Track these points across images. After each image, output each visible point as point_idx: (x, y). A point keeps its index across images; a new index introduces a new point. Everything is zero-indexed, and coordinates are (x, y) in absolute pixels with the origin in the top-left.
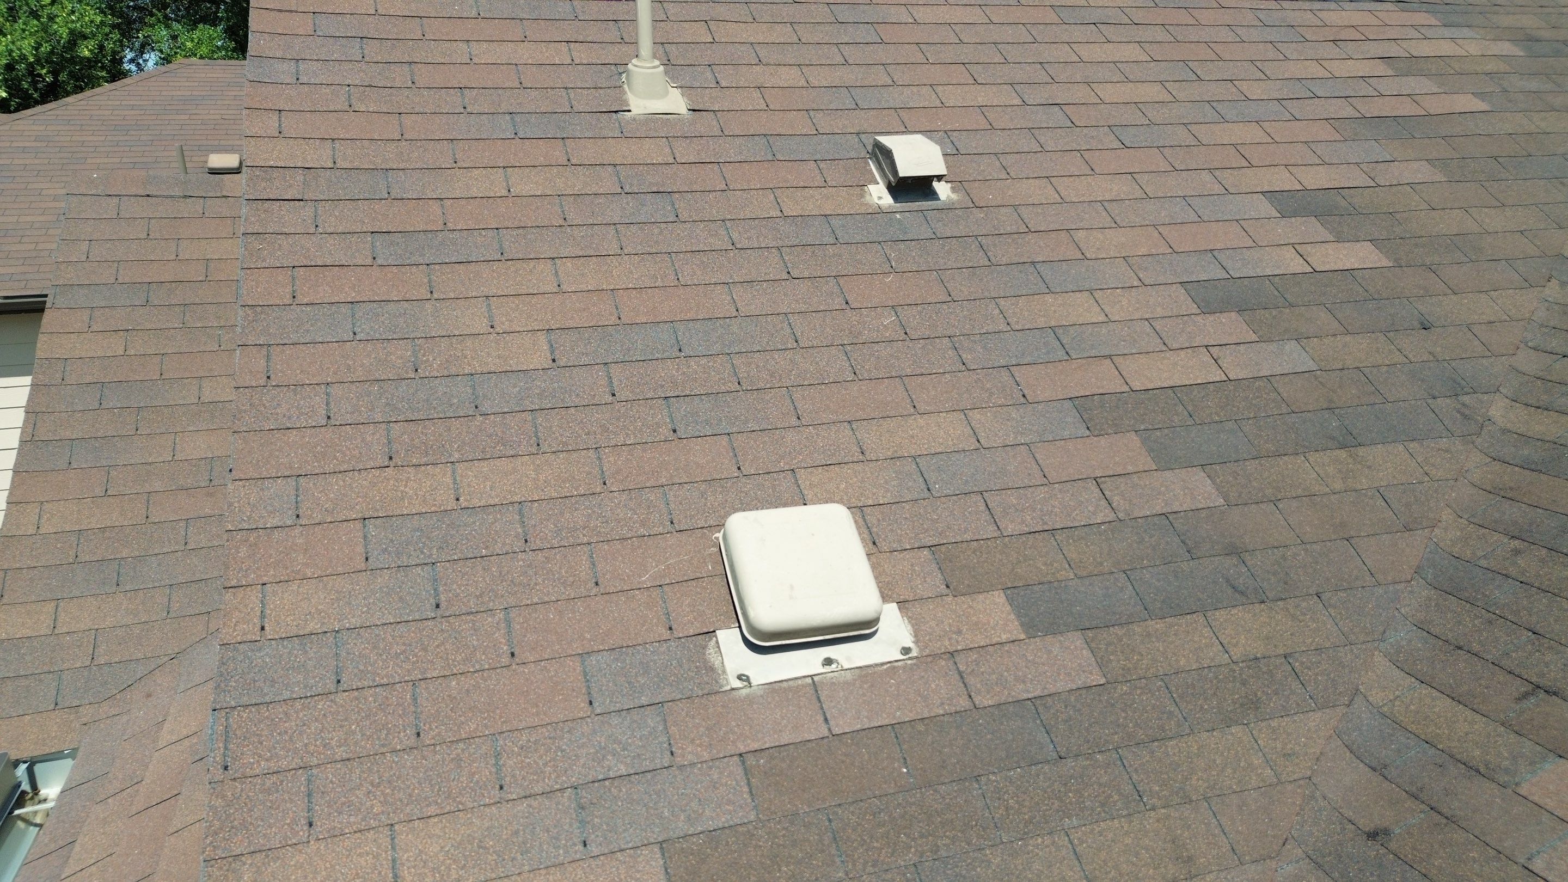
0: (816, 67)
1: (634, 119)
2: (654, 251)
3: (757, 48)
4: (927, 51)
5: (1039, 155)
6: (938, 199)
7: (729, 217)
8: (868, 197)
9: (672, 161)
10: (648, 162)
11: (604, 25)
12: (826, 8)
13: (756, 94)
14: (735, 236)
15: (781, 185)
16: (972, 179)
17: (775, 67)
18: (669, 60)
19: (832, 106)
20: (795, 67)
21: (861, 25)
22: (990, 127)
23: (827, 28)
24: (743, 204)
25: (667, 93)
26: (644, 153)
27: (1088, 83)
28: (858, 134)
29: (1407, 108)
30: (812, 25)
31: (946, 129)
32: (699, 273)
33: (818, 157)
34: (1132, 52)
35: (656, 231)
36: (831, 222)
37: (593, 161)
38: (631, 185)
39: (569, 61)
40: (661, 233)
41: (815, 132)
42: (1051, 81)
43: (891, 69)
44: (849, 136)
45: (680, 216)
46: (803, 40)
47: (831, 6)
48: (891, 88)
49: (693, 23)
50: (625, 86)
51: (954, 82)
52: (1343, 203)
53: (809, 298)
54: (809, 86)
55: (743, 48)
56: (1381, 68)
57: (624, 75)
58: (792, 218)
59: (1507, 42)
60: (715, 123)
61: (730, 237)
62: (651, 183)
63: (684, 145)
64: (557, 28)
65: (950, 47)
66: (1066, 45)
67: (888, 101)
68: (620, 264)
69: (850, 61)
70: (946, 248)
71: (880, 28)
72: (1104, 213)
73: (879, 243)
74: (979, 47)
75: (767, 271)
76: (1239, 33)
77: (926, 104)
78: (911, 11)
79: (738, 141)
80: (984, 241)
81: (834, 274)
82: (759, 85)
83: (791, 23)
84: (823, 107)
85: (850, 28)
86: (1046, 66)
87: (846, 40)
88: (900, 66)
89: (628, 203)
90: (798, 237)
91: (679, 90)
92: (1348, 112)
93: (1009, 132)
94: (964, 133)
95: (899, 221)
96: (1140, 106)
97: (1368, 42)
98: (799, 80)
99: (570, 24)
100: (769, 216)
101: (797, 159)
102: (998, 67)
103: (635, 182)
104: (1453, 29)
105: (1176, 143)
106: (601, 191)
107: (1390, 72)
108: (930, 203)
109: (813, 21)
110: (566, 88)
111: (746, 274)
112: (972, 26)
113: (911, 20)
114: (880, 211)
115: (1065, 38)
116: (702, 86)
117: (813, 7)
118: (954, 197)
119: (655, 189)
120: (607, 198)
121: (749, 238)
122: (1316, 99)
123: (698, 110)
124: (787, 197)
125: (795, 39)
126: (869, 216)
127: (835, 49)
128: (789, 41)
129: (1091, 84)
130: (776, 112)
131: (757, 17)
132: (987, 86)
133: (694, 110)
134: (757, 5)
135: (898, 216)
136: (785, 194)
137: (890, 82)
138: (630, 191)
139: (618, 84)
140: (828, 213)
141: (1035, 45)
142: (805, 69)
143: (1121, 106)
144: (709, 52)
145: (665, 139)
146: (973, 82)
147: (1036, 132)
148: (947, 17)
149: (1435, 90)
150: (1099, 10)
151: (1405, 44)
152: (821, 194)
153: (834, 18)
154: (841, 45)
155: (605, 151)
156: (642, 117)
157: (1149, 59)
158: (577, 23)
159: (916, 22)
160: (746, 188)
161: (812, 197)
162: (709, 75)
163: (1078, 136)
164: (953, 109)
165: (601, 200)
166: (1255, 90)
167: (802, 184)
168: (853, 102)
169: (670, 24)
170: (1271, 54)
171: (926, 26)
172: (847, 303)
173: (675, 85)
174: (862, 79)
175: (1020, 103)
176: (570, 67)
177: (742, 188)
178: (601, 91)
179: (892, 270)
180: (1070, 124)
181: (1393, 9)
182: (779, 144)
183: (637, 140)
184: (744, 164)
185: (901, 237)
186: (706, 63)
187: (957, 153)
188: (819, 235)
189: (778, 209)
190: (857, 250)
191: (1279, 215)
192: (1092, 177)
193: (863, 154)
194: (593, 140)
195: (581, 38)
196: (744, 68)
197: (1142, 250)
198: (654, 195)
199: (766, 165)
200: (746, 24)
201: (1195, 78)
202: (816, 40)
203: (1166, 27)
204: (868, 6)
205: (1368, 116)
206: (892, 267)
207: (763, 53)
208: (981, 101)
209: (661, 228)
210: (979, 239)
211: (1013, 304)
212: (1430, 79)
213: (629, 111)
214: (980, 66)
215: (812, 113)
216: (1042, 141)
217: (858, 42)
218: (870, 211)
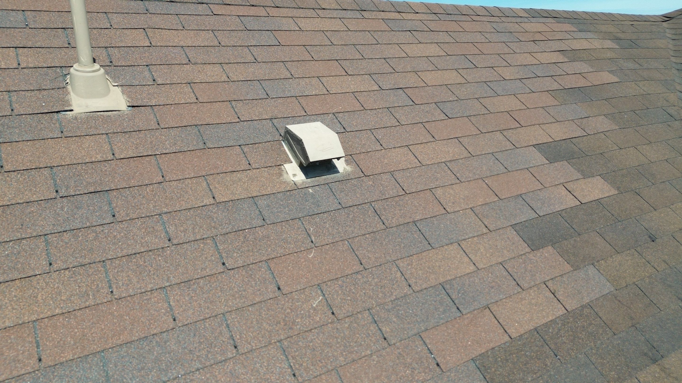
0: (233, 65)
1: (76, 118)
2: (87, 261)
3: (187, 50)
4: (312, 51)
5: (398, 128)
6: (338, 172)
7: (165, 210)
8: (285, 176)
9: (110, 157)
10: (87, 161)
11: (54, 32)
12: (238, 19)
13: (187, 89)
14: (171, 229)
15: (212, 172)
16: (358, 152)
17: (201, 66)
18: (111, 62)
19: (249, 97)
20: (217, 65)
21: (264, 32)
22: (362, 108)
23: (240, 33)
24: (179, 195)
25: (108, 91)
26: (83, 152)
27: (416, 72)
28: (271, 119)
29: (582, 83)
30: (228, 32)
31: (334, 111)
32: (135, 280)
33: (241, 142)
34: (433, 50)
35: (91, 236)
36: (258, 203)
37: (29, 165)
38: (67, 187)
39: (15, 65)
40: (96, 238)
41: (238, 120)
42: (393, 71)
43: (288, 65)
44: (264, 122)
45: (117, 215)
46: (223, 44)
47: (241, 18)
48: (291, 80)
49: (134, 31)
50: (69, 87)
51: (333, 74)
52: (576, 149)
53: (245, 291)
54: (229, 81)
55: (176, 50)
56: (561, 58)
57: (68, 77)
58: (223, 204)
59: (609, 40)
60: (152, 117)
61: (167, 232)
62: (89, 183)
63: (123, 140)
64: (7, 35)
65: (326, 48)
66: (397, 45)
67: (290, 91)
68: (47, 284)
69: (259, 60)
70: (351, 217)
71: (276, 34)
72: (449, 172)
73: (299, 219)
74: (345, 47)
75: (203, 266)
76: (487, 36)
77: (317, 92)
78: (297, 22)
79: (173, 132)
80: (377, 206)
81: (264, 258)
82: (189, 81)
83: (212, 31)
84: (243, 99)
85: (257, 34)
86: (388, 60)
87: (254, 43)
88: (295, 62)
89: (62, 208)
90: (230, 223)
91: (120, 88)
92: (555, 86)
93: (375, 112)
94: (346, 114)
95: (313, 196)
96: (449, 86)
97: (549, 42)
98: (222, 76)
99: (20, 32)
100: (203, 204)
101: (225, 145)
102: (359, 62)
103: (72, 184)
104: (584, 33)
105: (477, 113)
106: (35, 198)
107: (566, 60)
108: (332, 176)
109: (228, 29)
110: (9, 91)
111: (183, 274)
112: (337, 32)
113: (298, 29)
114: (296, 187)
115: (395, 41)
116: (141, 84)
117: (228, 18)
118: (349, 169)
119: (92, 189)
120: (40, 205)
121: (185, 231)
122: (538, 78)
123: (137, 106)
124: (219, 183)
125: (216, 43)
126: (288, 193)
127: (246, 49)
128: (212, 44)
129: (417, 73)
130: (205, 104)
131: (186, 26)
132: (355, 76)
133: (133, 107)
134: (185, 16)
135: (310, 190)
136: (216, 180)
137: (289, 76)
138: (66, 194)
139: (61, 85)
140: (254, 194)
141: (379, 45)
142: (225, 67)
143: (438, 88)
144: (147, 54)
145: (105, 136)
146: (345, 74)
147: (392, 110)
148: (321, 26)
149: (591, 70)
150: (409, 22)
151: (567, 42)
152: (247, 176)
153: (244, 27)
154: (251, 48)
155: (43, 153)
156: (83, 116)
157: (446, 54)
158: (27, 31)
159: (301, 30)
160: (181, 177)
161: (240, 180)
162: (147, 74)
163: (418, 112)
164: (336, 95)
165: (33, 208)
166: (507, 73)
167: (230, 169)
168: (265, 93)
169: (113, 31)
170: (507, 50)
171: (308, 33)
172: (279, 289)
173: (116, 84)
174: (269, 74)
175: (378, 88)
176: (16, 70)
177: (177, 178)
178: (45, 93)
179: (313, 246)
180: (412, 103)
181: (553, 22)
182: (208, 132)
183: (77, 139)
184: (179, 154)
185: (316, 211)
186: (145, 64)
187: (344, 131)
188: (248, 219)
189: (211, 196)
190: (282, 228)
191: (548, 162)
192: (435, 143)
193: (277, 137)
194: (31, 143)
195: (30, 44)
196: (177, 68)
197: (481, 200)
198: (91, 195)
199: (198, 153)
200: (177, 32)
201: (474, 67)
202: (232, 43)
203: (449, 33)
204: (266, 18)
205: (566, 88)
206: (312, 242)
207: (191, 54)
208: (353, 88)
209: (96, 232)
210: (373, 204)
211: (408, 265)
212: (586, 63)
213: (72, 110)
214: (347, 62)
215: (233, 103)
216: (398, 117)
217: (263, 44)
218: (288, 188)
